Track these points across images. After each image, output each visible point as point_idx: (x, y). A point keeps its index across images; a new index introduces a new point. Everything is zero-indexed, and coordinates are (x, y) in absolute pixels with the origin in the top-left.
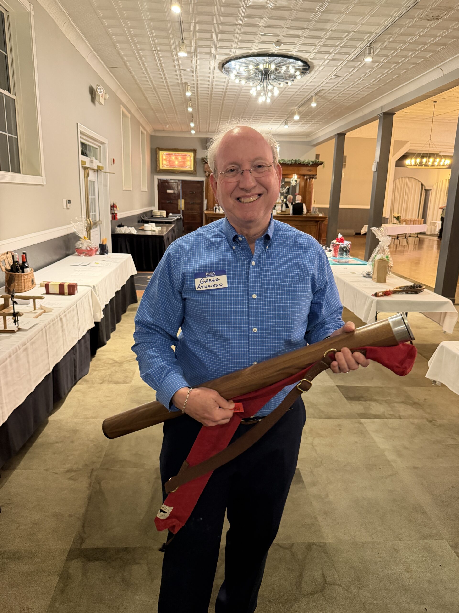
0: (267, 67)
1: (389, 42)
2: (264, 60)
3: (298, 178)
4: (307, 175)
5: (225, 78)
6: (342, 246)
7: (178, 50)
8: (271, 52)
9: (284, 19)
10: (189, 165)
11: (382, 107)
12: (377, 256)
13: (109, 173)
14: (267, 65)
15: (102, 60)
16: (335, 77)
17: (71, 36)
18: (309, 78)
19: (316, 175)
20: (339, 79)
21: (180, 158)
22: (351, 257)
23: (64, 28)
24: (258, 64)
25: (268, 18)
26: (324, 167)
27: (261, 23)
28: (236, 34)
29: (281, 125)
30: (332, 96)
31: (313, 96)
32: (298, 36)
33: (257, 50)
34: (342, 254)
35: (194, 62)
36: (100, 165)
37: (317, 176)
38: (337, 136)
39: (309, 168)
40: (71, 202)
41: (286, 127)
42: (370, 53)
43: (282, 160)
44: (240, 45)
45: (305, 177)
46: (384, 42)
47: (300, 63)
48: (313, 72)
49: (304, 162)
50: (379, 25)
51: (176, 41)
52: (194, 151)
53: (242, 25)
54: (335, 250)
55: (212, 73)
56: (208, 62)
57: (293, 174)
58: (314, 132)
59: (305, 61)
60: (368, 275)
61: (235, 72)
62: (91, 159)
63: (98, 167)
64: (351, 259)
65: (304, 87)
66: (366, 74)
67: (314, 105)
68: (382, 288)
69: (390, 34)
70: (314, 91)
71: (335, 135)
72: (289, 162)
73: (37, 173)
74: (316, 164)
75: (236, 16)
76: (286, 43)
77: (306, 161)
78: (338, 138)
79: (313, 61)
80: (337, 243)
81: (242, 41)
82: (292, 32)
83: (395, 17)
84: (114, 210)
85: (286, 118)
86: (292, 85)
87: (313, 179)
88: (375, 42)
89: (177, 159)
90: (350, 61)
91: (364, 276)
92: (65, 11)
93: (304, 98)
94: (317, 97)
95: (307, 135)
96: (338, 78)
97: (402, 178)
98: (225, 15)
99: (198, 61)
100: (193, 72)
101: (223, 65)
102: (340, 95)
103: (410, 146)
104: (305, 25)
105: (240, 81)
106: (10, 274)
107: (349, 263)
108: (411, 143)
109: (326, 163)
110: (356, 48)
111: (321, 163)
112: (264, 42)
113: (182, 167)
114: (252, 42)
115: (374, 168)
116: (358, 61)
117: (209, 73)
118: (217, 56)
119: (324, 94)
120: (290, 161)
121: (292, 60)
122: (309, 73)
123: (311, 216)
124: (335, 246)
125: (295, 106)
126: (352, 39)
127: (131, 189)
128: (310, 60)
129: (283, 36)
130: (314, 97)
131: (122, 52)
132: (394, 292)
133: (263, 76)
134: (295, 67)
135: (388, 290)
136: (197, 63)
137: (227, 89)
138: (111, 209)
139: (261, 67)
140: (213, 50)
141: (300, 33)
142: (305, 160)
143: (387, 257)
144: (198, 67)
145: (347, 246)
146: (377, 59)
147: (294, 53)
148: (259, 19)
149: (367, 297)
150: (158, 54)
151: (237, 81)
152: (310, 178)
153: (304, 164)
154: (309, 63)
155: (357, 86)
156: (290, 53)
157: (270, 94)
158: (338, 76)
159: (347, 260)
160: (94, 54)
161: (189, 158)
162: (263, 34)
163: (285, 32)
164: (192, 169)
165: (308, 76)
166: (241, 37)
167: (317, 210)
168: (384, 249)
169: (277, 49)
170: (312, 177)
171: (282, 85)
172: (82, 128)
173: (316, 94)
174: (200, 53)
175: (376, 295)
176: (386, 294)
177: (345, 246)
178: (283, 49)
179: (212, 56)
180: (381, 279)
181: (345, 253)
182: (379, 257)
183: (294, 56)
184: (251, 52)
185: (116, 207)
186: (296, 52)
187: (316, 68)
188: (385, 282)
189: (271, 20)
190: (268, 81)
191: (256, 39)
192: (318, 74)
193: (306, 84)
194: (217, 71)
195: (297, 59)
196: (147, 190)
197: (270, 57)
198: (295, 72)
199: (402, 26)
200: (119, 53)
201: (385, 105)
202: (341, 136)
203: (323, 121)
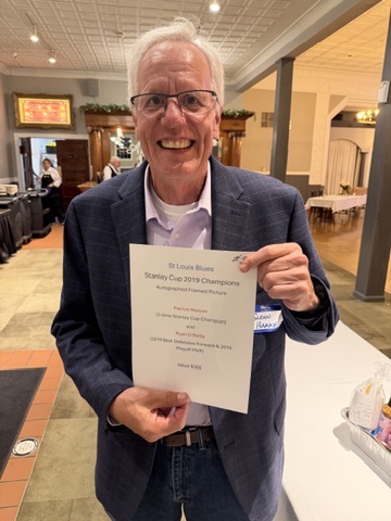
4: (232, 131)
10: (64, 117)
19: (244, 131)
21: (49, 107)
26: (254, 120)
39: (233, 121)
45: (230, 135)
49: (227, 112)
52: (70, 97)
77: (231, 111)
87: (241, 138)
89: (45, 108)
103: (348, 102)
108: (348, 98)
111: (251, 115)
113: (54, 119)
142: (229, 110)
152: (237, 136)
161: (62, 108)
164: (69, 123)
170: (239, 133)
202: (287, 63)
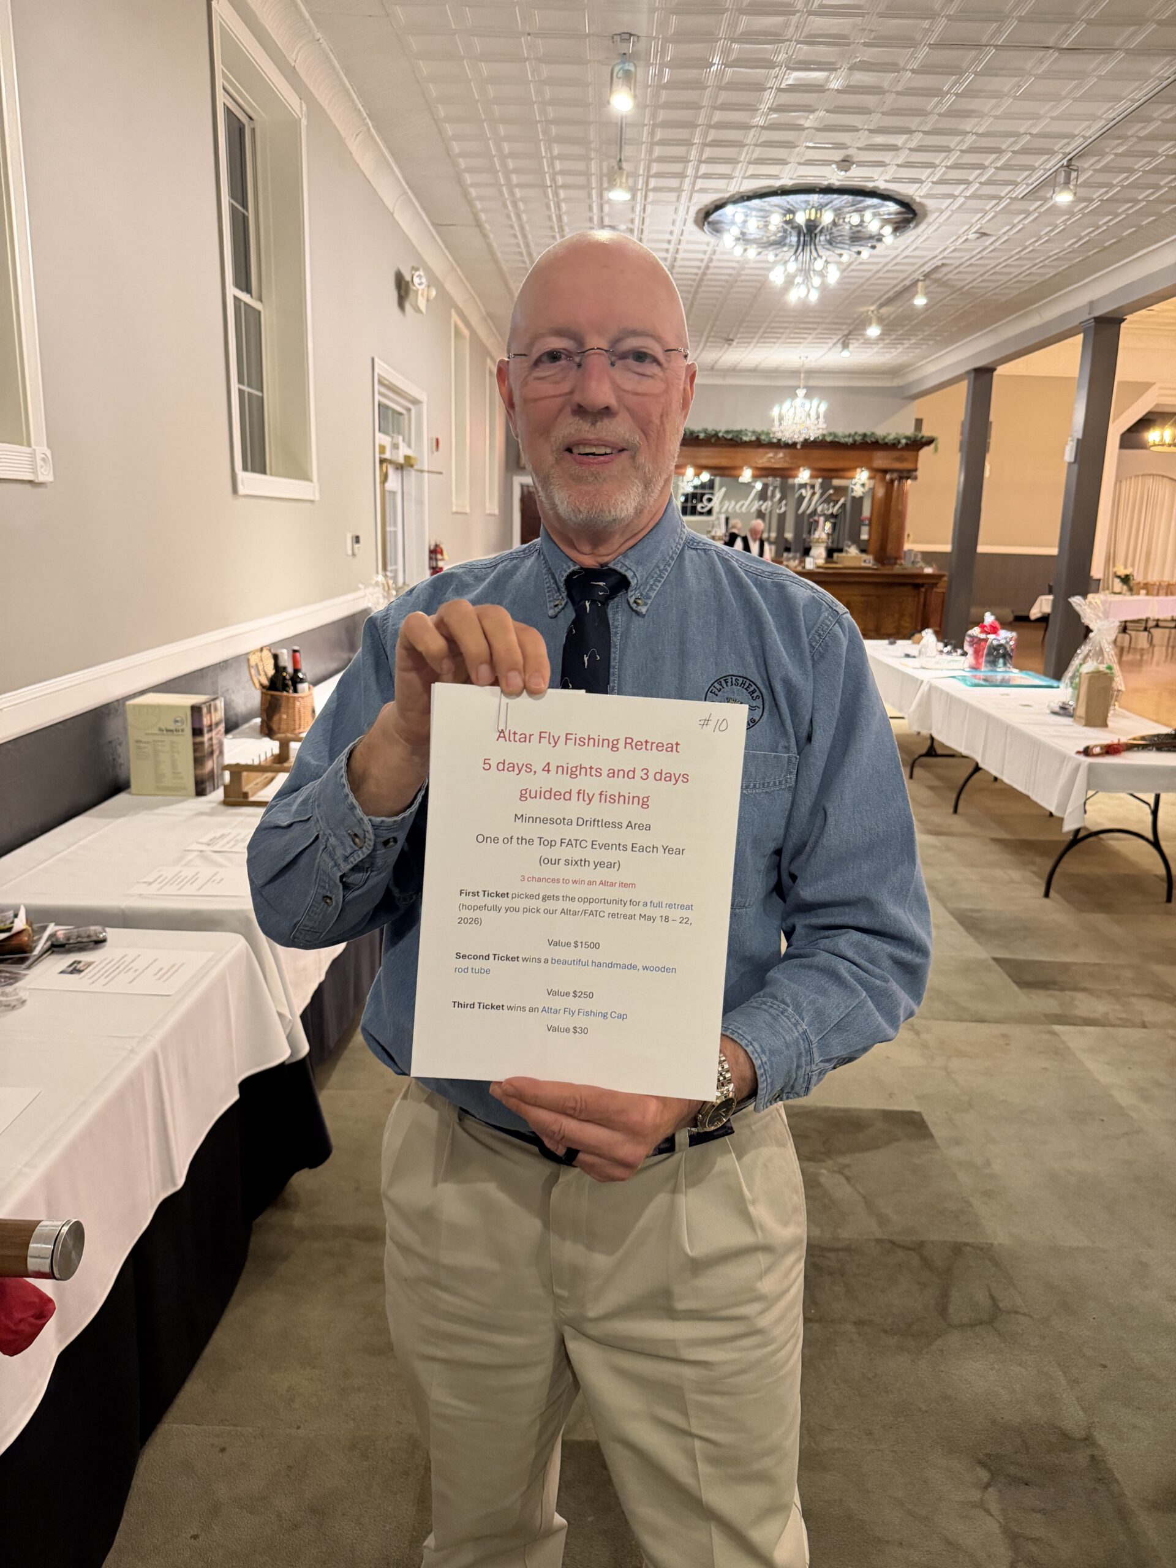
0: (813, 218)
1: (1116, 155)
2: (807, 202)
3: (870, 478)
4: (892, 471)
5: (708, 244)
6: (995, 643)
7: (605, 185)
8: (826, 183)
9: (864, 111)
11: (1091, 303)
12: (1084, 664)
13: (429, 472)
14: (813, 211)
15: (424, 208)
16: (977, 235)
17: (366, 161)
18: (912, 238)
19: (916, 470)
20: (987, 240)
22: (1015, 671)
23: (354, 145)
24: (791, 211)
25: (828, 111)
26: (936, 450)
27: (810, 121)
28: (746, 149)
29: (830, 349)
30: (965, 280)
31: (918, 280)
32: (894, 148)
33: (791, 179)
34: (993, 663)
35: (638, 208)
36: (409, 452)
37: (919, 473)
38: (972, 375)
39: (896, 454)
40: (361, 539)
41: (846, 354)
42: (1067, 182)
43: (830, 434)
44: (753, 169)
45: (888, 477)
46: (1103, 155)
47: (892, 207)
48: (923, 226)
49: (885, 438)
50: (1094, 118)
51: (605, 164)
53: (763, 128)
54: (977, 653)
55: (677, 231)
56: (673, 208)
57: (855, 468)
58: (913, 364)
59: (907, 200)
60: (1064, 711)
61: (735, 231)
62: (395, 441)
63: (407, 458)
64: (1015, 675)
65: (898, 260)
66: (1056, 226)
67: (920, 301)
68: (1098, 737)
69: (1119, 137)
70: (922, 270)
71: (968, 372)
72: (846, 440)
73: (303, 475)
74: (917, 444)
75: (752, 109)
76: (861, 164)
77: (891, 437)
78: (975, 379)
79: (926, 201)
80: (983, 636)
81: (760, 161)
82: (879, 139)
83: (1133, 101)
84: (436, 560)
85: (846, 332)
86: (871, 256)
87: (909, 481)
88: (1081, 155)
90: (1016, 199)
91: (1055, 713)
92: (362, 109)
93: (896, 285)
94: (928, 282)
95: (894, 372)
96: (985, 238)
97: (1137, 476)
98: (725, 107)
99: (649, 208)
100: (631, 231)
101: (708, 214)
102: (986, 277)
103: (1160, 395)
104: (914, 123)
105: (745, 250)
106: (272, 696)
107: (1012, 683)
108: (1161, 388)
109: (941, 443)
110: (1033, 169)
111: (930, 441)
112: (810, 163)
114: (783, 162)
115: (1069, 455)
116: (1036, 200)
117: (671, 233)
118: (696, 196)
119: (946, 275)
120: (850, 436)
121: (875, 201)
122: (915, 227)
123: (905, 572)
124: (977, 642)
125: (872, 304)
126: (1024, 151)
127: (468, 510)
128: (918, 199)
129: (859, 149)
130: (920, 284)
131: (473, 192)
132: (1130, 747)
133: (802, 239)
134: (880, 215)
135: (1116, 741)
136: (644, 212)
137: (707, 267)
138: (431, 558)
139: (801, 219)
140: (687, 181)
141: (899, 140)
142: (889, 434)
143: (1110, 668)
144: (647, 221)
145: (1007, 643)
146: (1083, 192)
147: (882, 185)
148: (806, 114)
149: (1063, 758)
150: (556, 194)
151: (738, 250)
152: (901, 478)
153: (886, 444)
154: (914, 207)
155: (1031, 255)
156: (870, 185)
157: (816, 281)
158: (984, 234)
159: (1007, 676)
160: (409, 197)
162: (811, 145)
163: (863, 139)
165: (913, 235)
166: (758, 153)
167: (920, 556)
168: (1101, 649)
169: (840, 178)
170: (905, 474)
171: (845, 258)
172: (381, 368)
173: (927, 276)
174: (656, 189)
175: (1087, 752)
176: (1110, 750)
177: (1003, 642)
178: (856, 176)
179: (685, 195)
180: (1097, 718)
181: (1001, 661)
182: (1089, 667)
183: (879, 192)
184: (777, 184)
185: (441, 553)
186: (886, 181)
187: (930, 218)
188: (1106, 725)
189: (833, 115)
190: (813, 247)
191: (794, 156)
192: (936, 230)
193: (904, 254)
194: (691, 227)
195: (885, 197)
196: (496, 512)
197: (821, 196)
198: (882, 227)
199: (1149, 120)
200: (466, 195)
201: (1098, 300)
202: (982, 376)
203: (938, 338)
